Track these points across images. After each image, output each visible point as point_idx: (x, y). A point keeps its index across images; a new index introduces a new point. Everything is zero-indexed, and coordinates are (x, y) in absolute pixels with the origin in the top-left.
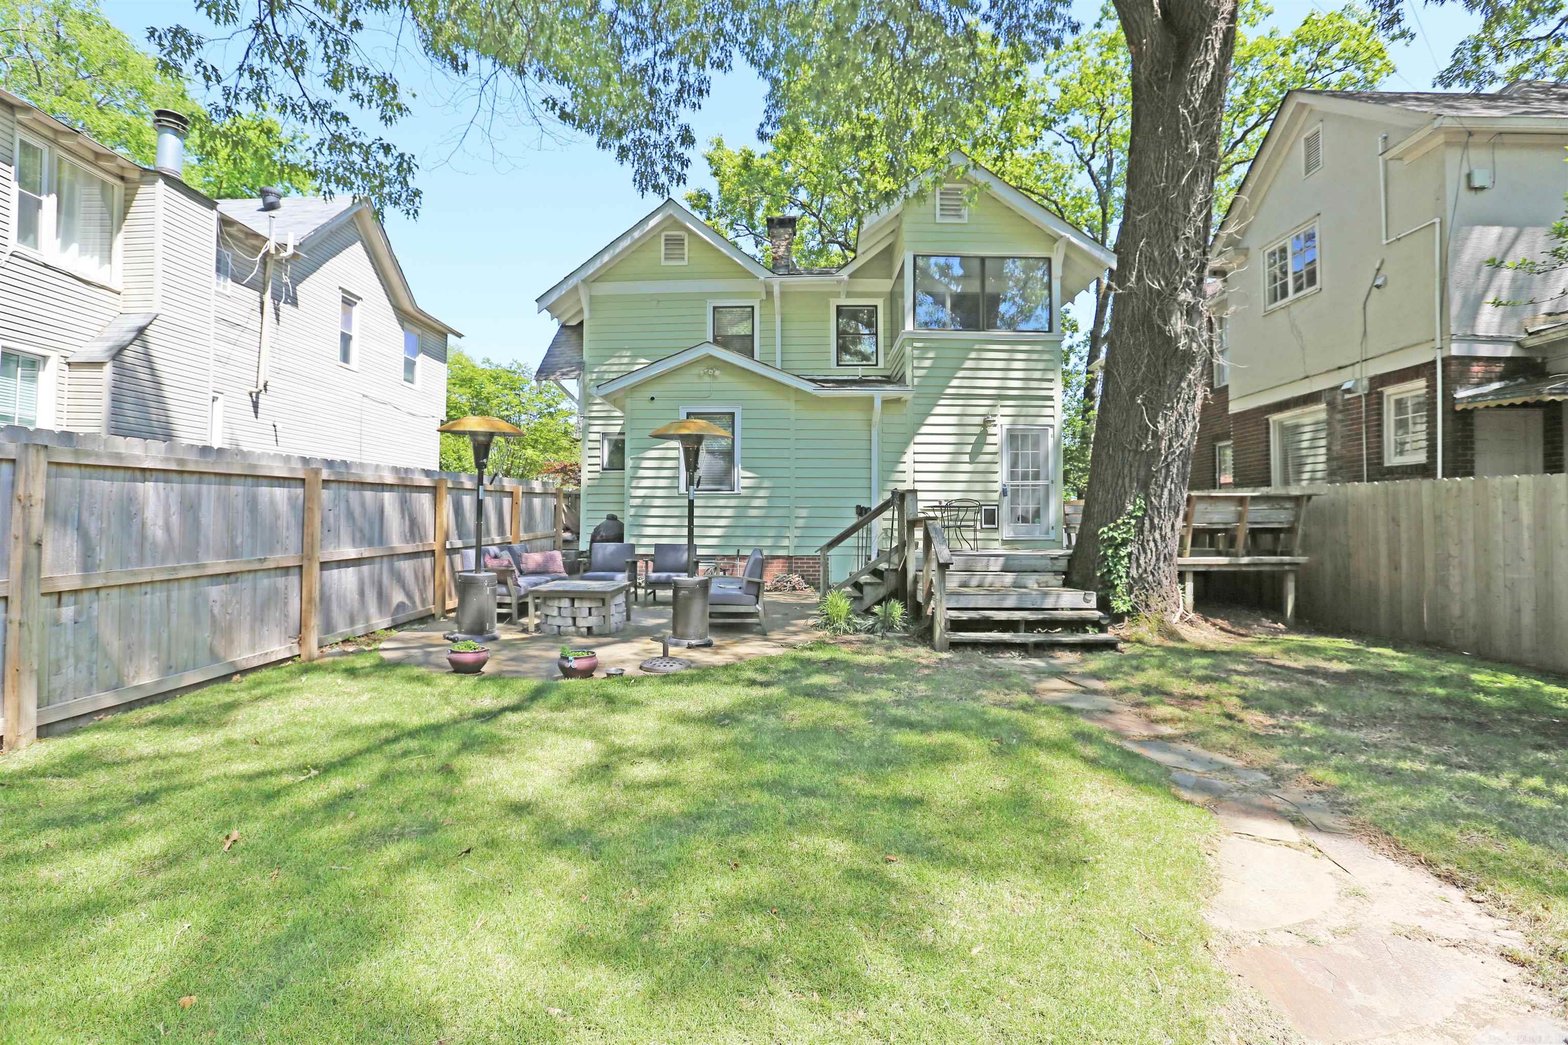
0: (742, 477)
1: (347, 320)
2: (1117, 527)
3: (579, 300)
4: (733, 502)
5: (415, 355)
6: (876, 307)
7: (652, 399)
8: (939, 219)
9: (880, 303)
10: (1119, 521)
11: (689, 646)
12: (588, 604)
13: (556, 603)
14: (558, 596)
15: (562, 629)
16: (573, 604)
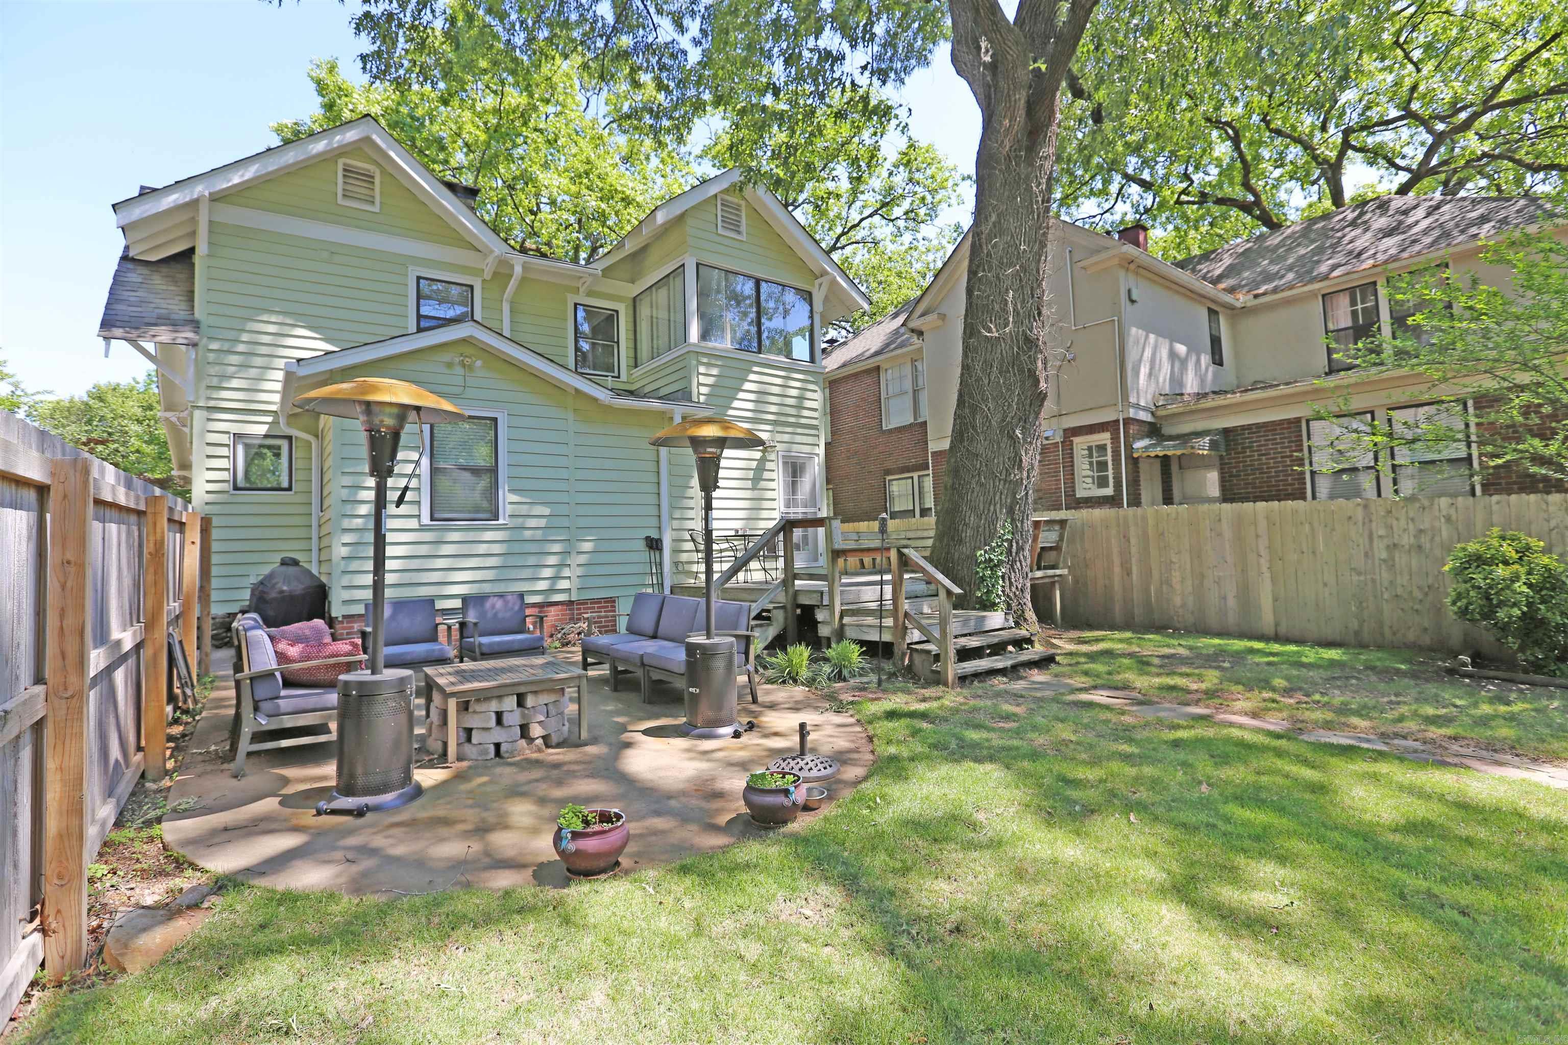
0: (507, 499)
2: (993, 549)
4: (497, 535)
6: (617, 312)
8: (720, 231)
9: (622, 308)
10: (994, 544)
11: (737, 735)
12: (544, 699)
13: (494, 706)
14: (498, 694)
15: (503, 748)
16: (521, 703)
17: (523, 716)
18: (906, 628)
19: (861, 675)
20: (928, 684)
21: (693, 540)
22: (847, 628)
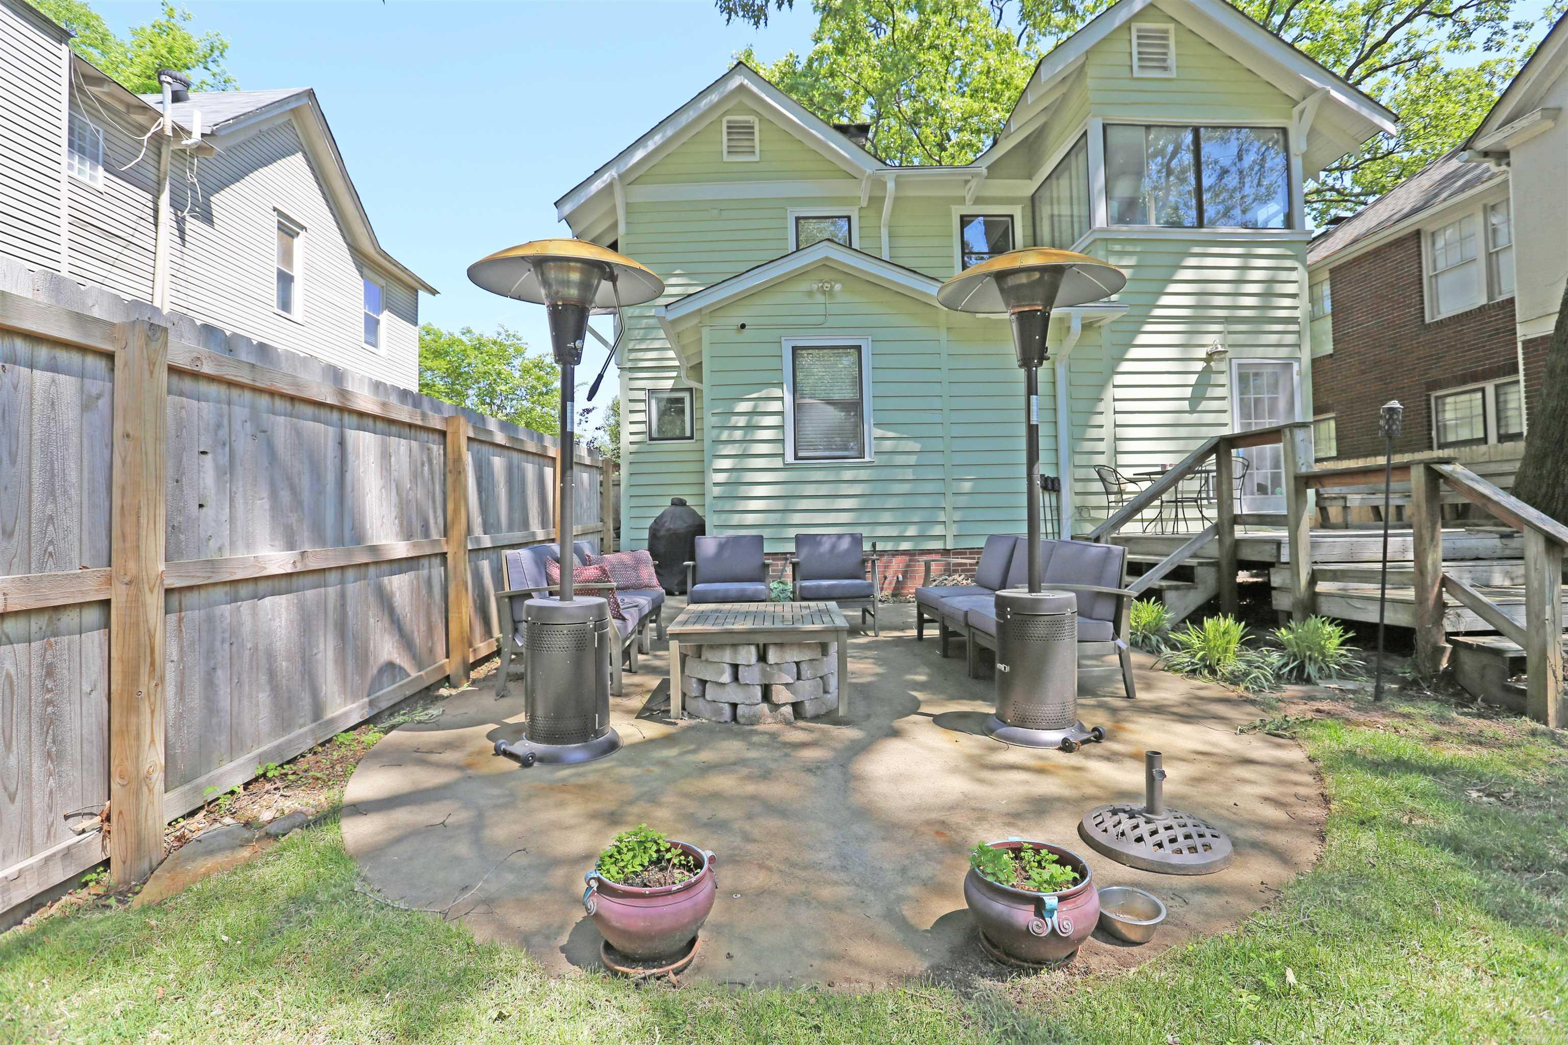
0: (871, 431)
1: (287, 255)
3: (614, 208)
4: (863, 474)
5: (379, 312)
6: (1012, 217)
7: (743, 326)
8: (1137, 73)
9: (1017, 211)
11: (1066, 747)
12: (793, 655)
13: (727, 656)
14: (734, 640)
15: (741, 710)
16: (762, 658)
17: (764, 673)
18: (1445, 605)
19: (1341, 676)
20: (1490, 711)
21: (1103, 480)
22: (1322, 599)
